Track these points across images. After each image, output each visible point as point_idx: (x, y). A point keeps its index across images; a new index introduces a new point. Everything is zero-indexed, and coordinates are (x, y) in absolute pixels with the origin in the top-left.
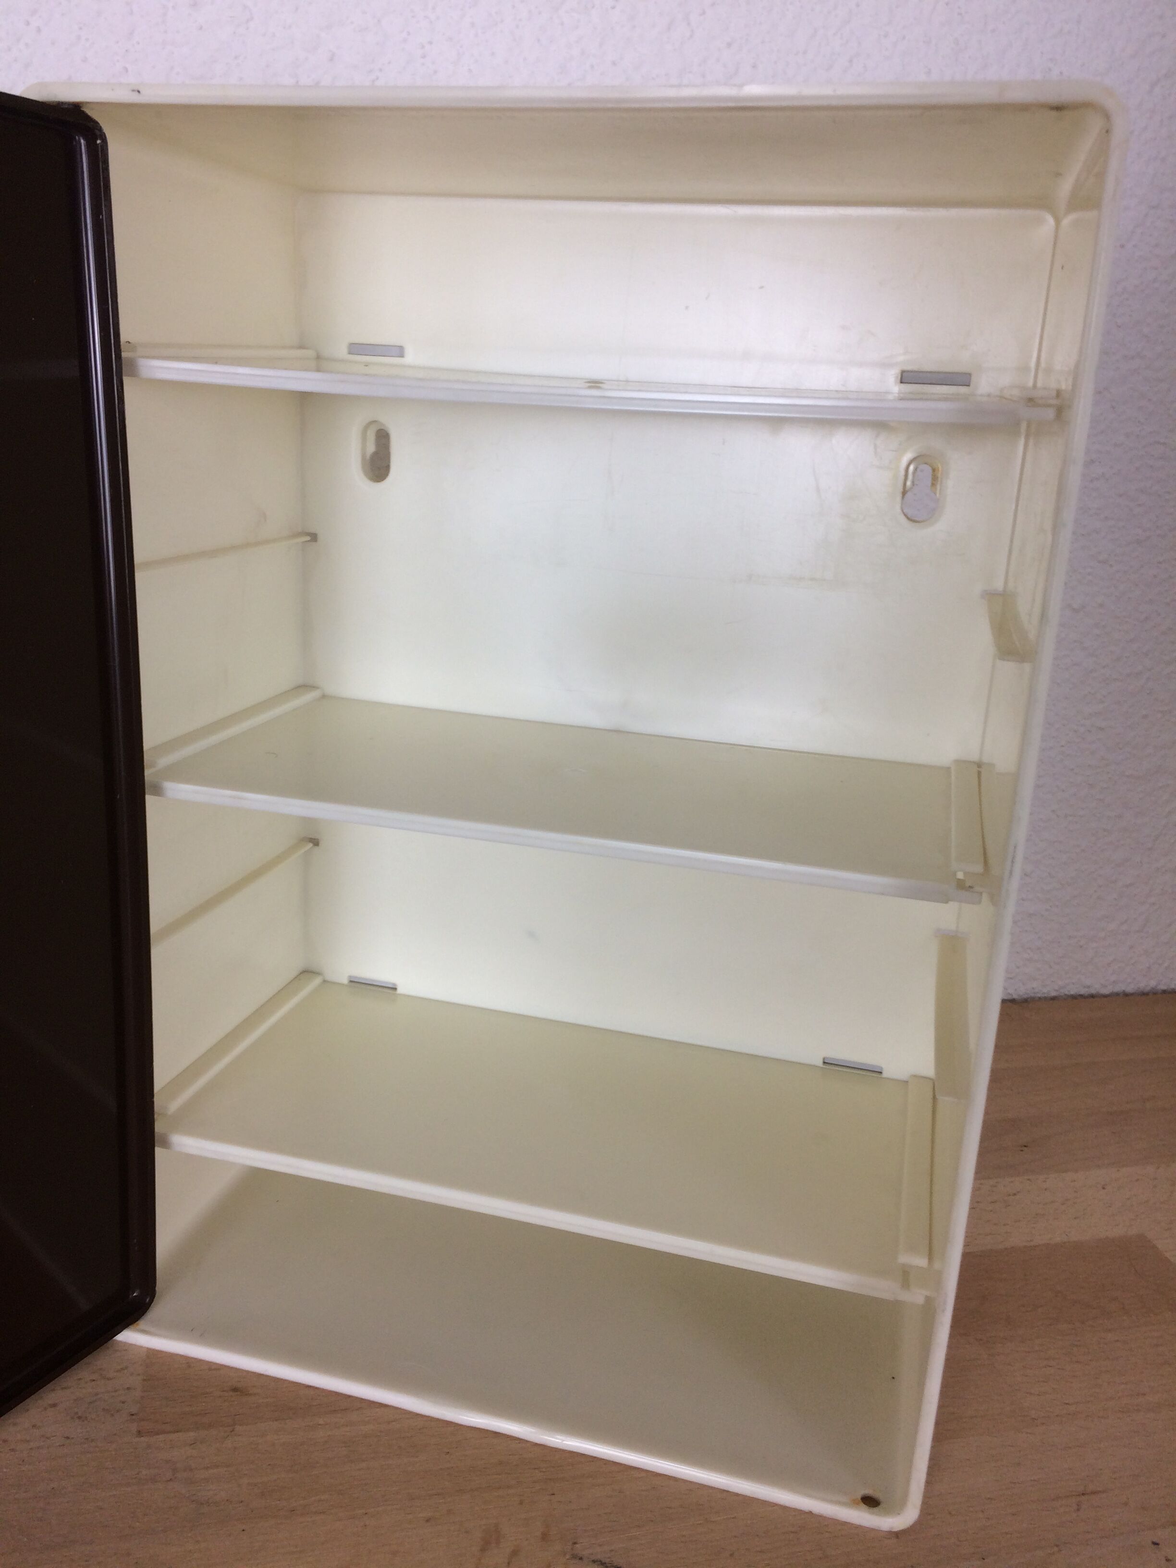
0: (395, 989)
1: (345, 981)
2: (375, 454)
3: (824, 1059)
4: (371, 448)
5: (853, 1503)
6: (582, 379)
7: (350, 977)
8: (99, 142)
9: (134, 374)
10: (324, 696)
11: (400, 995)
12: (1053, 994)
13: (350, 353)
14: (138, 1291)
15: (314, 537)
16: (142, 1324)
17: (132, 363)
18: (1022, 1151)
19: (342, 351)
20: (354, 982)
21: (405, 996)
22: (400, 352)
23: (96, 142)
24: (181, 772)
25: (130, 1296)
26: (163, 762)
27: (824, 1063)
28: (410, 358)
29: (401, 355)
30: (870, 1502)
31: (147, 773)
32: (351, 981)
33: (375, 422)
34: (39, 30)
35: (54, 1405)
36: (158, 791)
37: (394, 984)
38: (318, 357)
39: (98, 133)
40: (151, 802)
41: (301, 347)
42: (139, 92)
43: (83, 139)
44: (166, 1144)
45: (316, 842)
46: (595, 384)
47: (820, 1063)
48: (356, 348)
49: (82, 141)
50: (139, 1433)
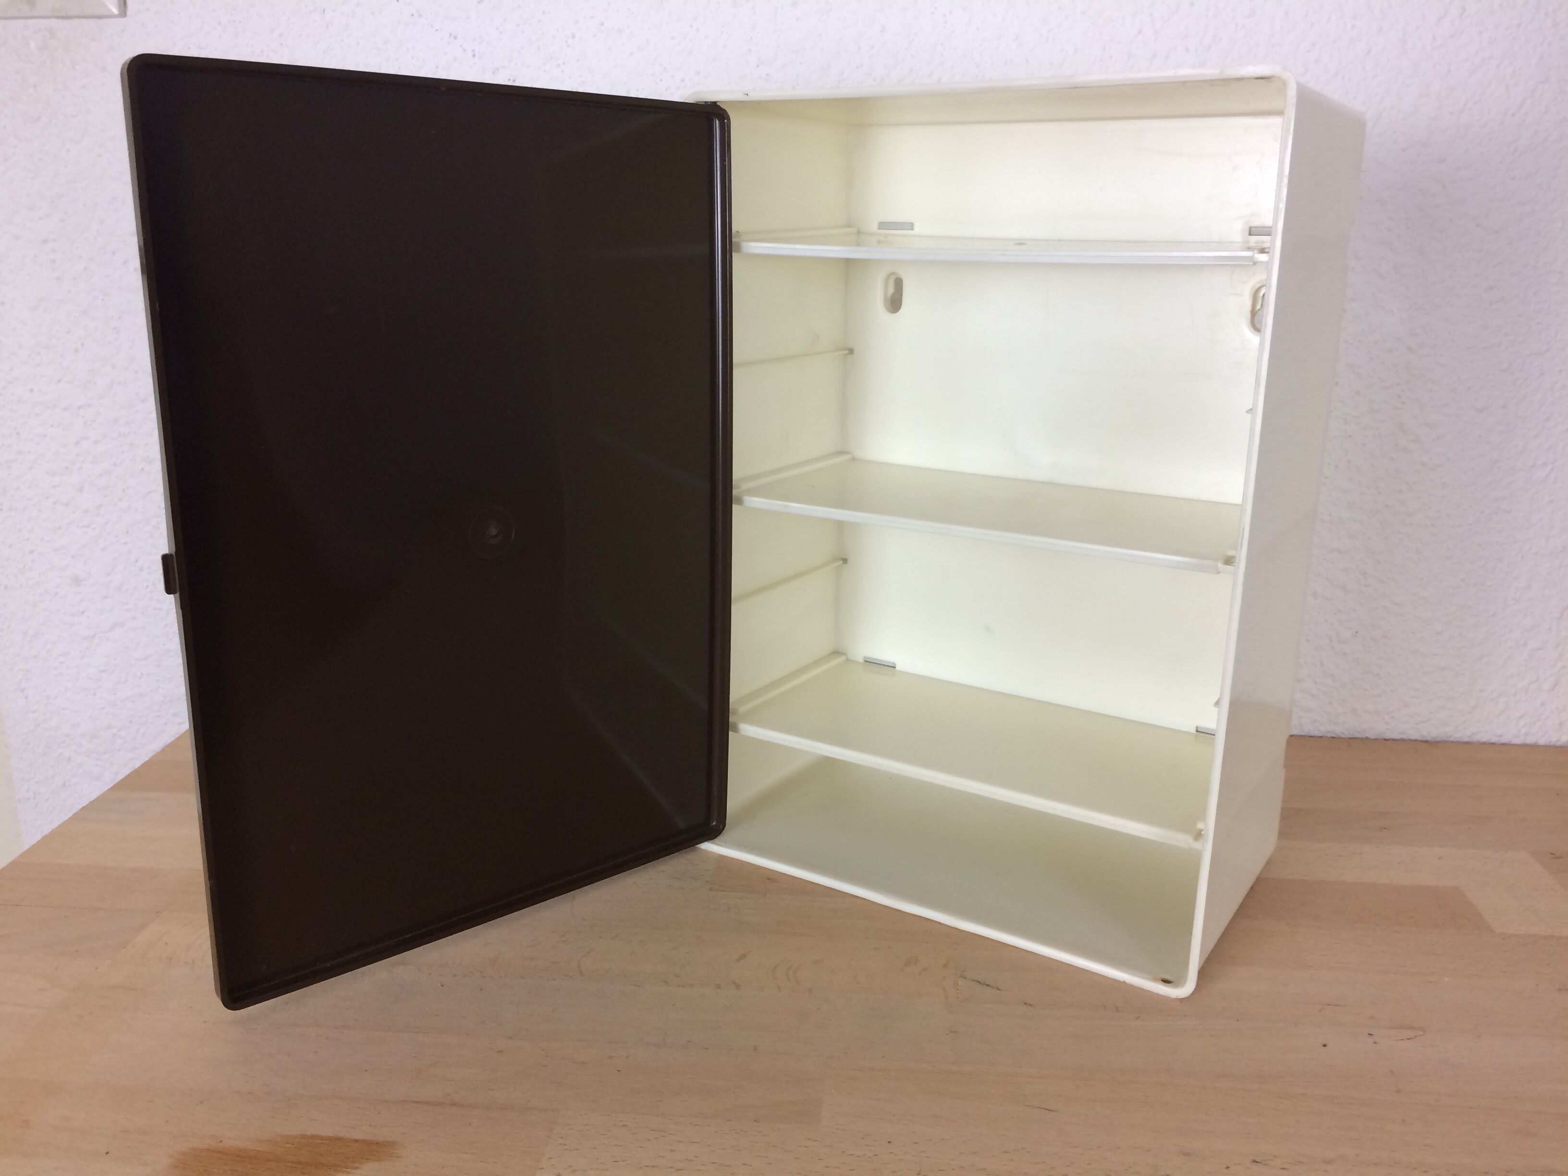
0: (895, 667)
1: (862, 660)
2: (893, 295)
3: (1197, 727)
4: (891, 290)
5: (1155, 979)
6: (1012, 239)
7: (865, 657)
8: (726, 121)
9: (739, 250)
10: (853, 459)
11: (898, 671)
12: (1466, 740)
13: (879, 229)
14: (715, 821)
15: (851, 351)
16: (716, 840)
17: (738, 245)
18: (1381, 831)
19: (874, 227)
20: (868, 662)
21: (901, 672)
22: (911, 226)
23: (724, 121)
24: (755, 492)
25: (711, 825)
26: (744, 486)
27: (1197, 731)
28: (918, 230)
29: (912, 229)
30: (1166, 982)
31: (734, 492)
32: (865, 661)
33: (893, 273)
34: (698, 30)
35: (663, 872)
36: (740, 502)
37: (894, 664)
38: (859, 232)
39: (725, 116)
40: (735, 508)
41: (849, 226)
42: (747, 95)
43: (718, 120)
44: (736, 730)
45: (845, 561)
46: (1020, 243)
47: (1194, 731)
48: (883, 225)
49: (717, 121)
50: (711, 890)
